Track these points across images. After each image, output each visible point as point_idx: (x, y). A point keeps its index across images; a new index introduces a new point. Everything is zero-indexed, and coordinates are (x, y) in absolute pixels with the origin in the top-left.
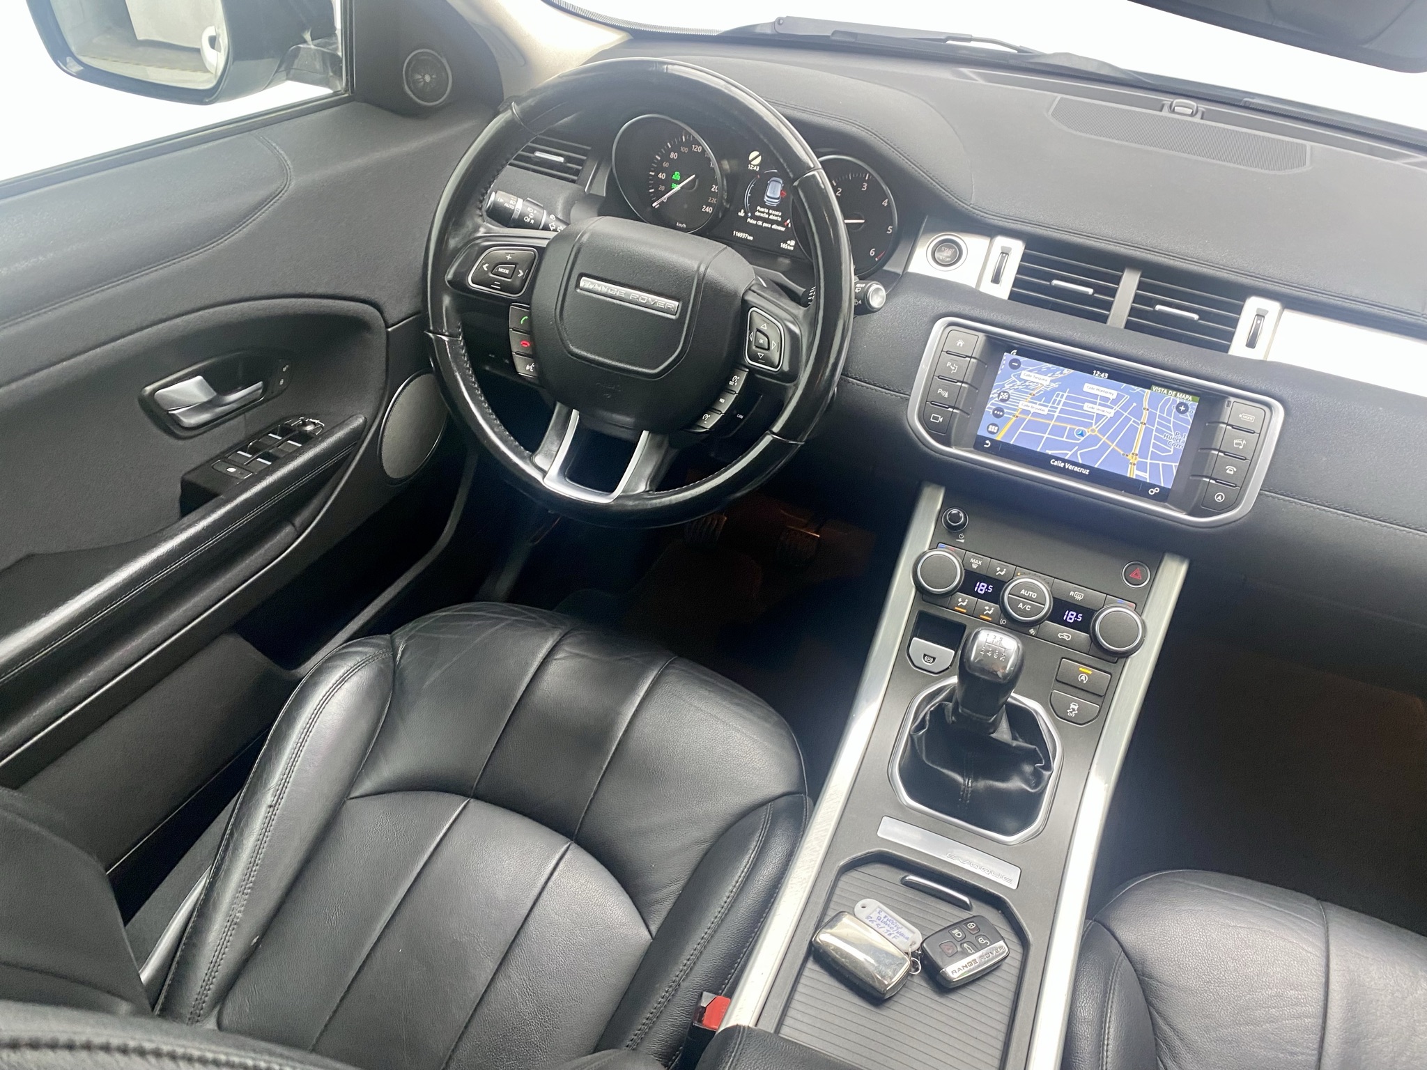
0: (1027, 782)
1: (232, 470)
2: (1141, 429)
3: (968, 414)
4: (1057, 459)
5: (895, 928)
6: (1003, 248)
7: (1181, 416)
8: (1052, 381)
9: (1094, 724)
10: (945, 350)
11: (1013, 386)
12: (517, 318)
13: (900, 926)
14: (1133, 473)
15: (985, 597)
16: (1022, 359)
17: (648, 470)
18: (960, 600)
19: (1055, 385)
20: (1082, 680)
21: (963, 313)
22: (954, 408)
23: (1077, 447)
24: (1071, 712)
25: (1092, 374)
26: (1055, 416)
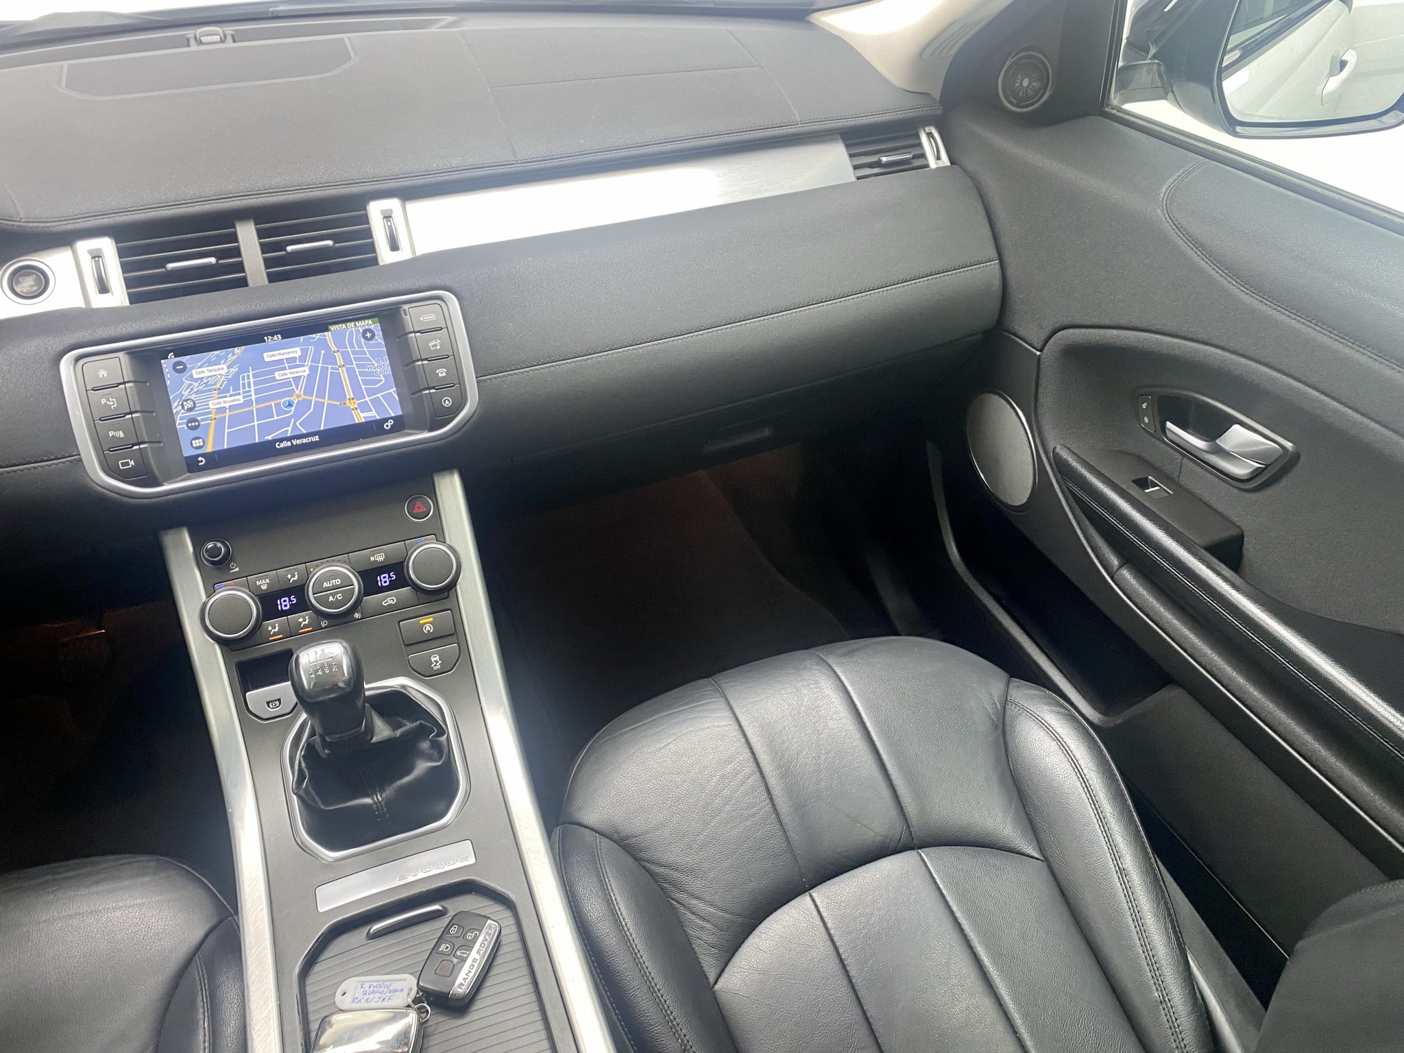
0: (431, 759)
2: (343, 372)
3: (160, 442)
4: (281, 440)
5: (386, 990)
6: (90, 252)
7: (372, 342)
8: (228, 367)
9: (461, 662)
10: (89, 387)
11: (192, 390)
13: (389, 983)
14: (360, 417)
15: (294, 610)
16: (184, 359)
18: (270, 628)
19: (234, 370)
20: (429, 631)
21: (85, 340)
22: (139, 444)
23: (293, 420)
24: (436, 665)
25: (265, 341)
26: (254, 400)
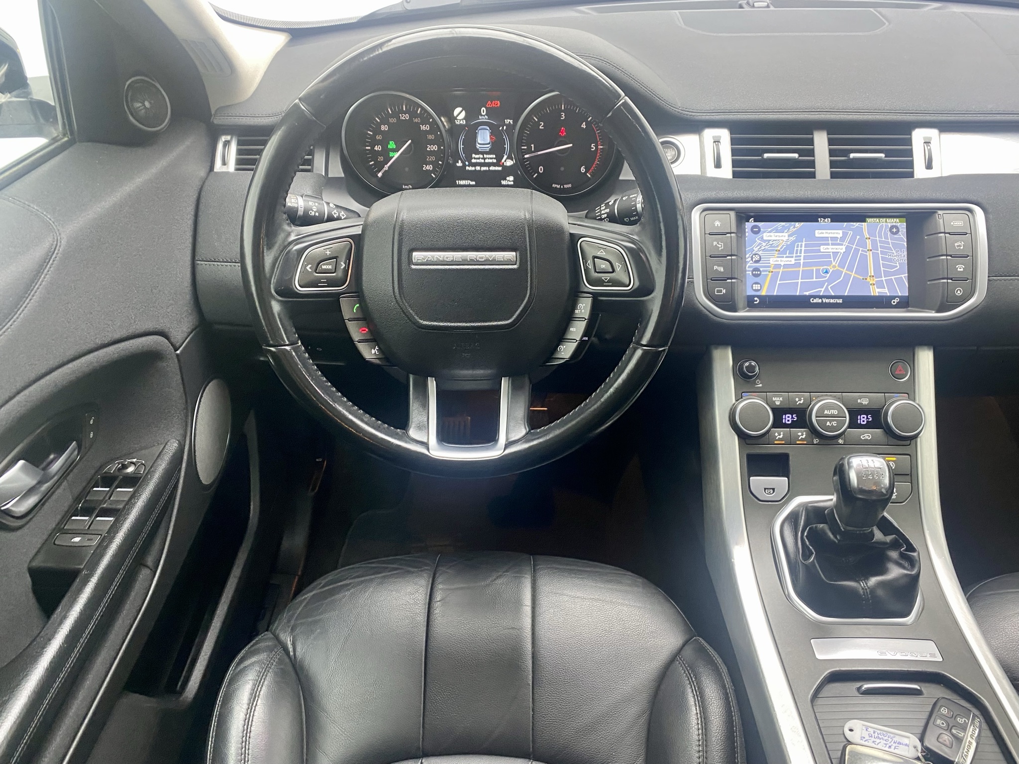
0: (903, 567)
1: (77, 539)
2: (870, 255)
3: (740, 280)
4: (815, 297)
5: (890, 739)
6: (713, 137)
7: (895, 236)
8: (789, 236)
10: (707, 232)
11: (760, 248)
12: (349, 309)
13: (892, 735)
14: (875, 291)
15: (793, 425)
16: (760, 224)
17: (521, 412)
18: (776, 434)
19: (793, 238)
21: (709, 198)
22: (731, 279)
23: (826, 284)
25: (818, 221)
26: (802, 263)
